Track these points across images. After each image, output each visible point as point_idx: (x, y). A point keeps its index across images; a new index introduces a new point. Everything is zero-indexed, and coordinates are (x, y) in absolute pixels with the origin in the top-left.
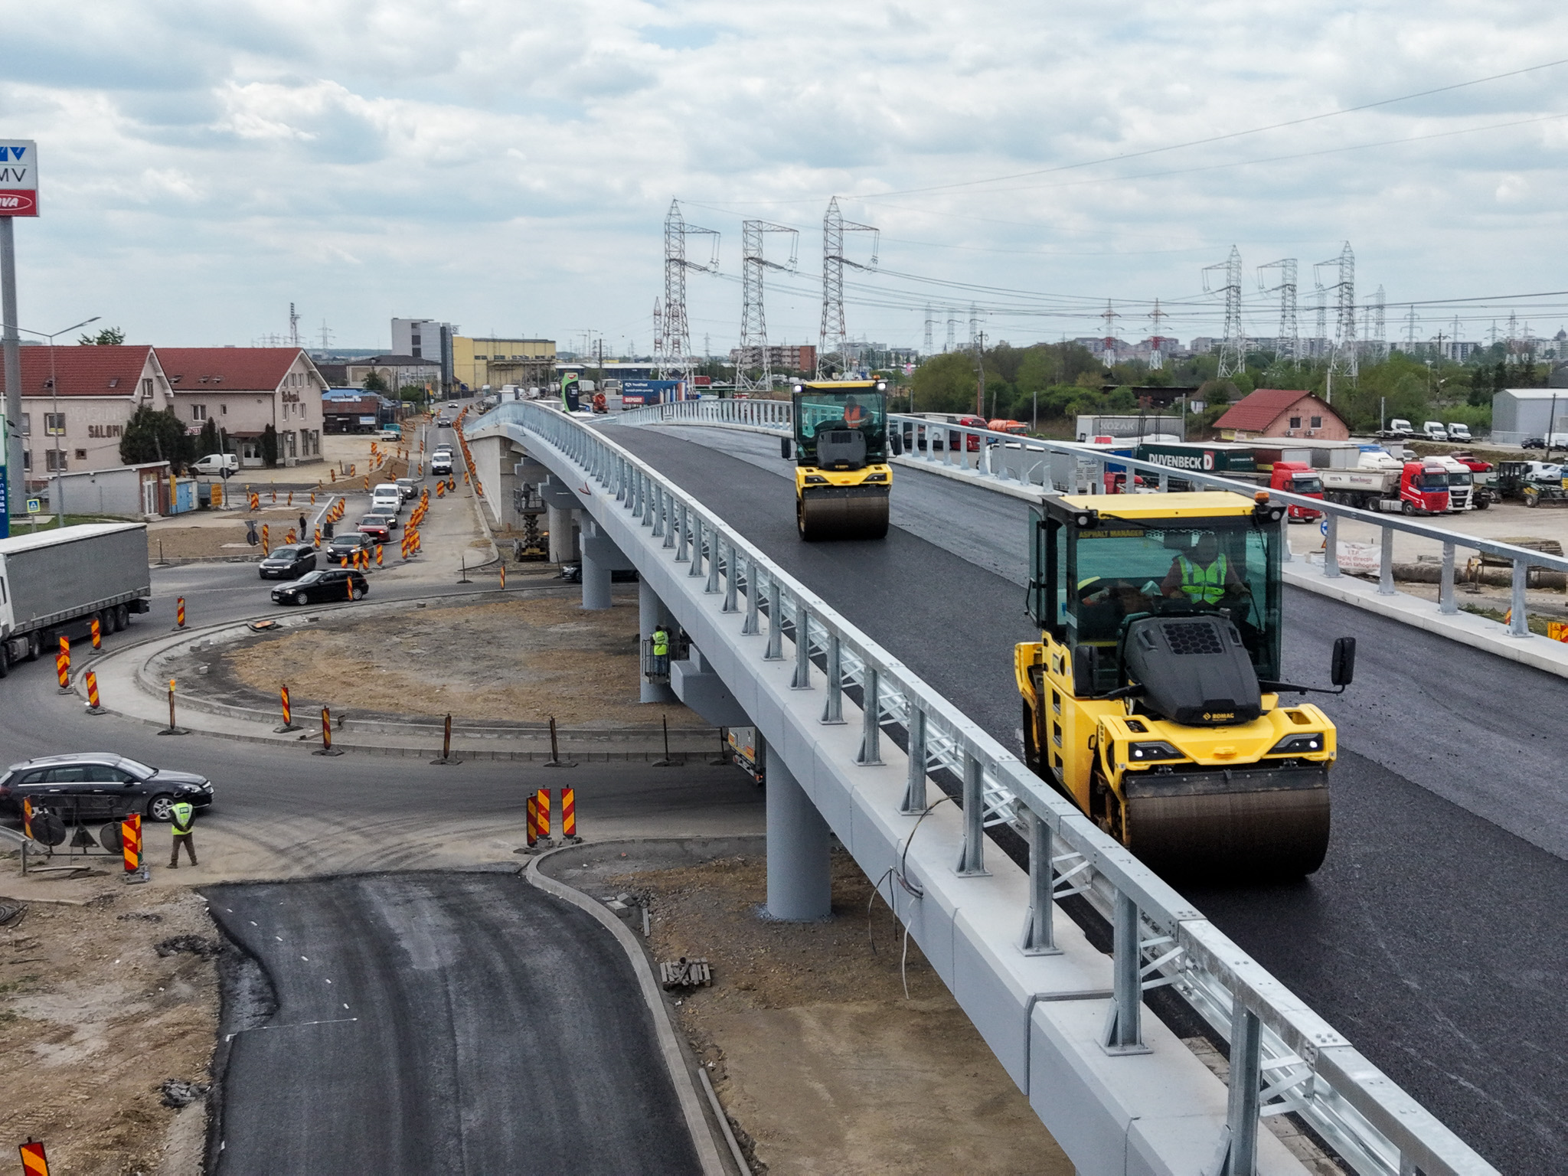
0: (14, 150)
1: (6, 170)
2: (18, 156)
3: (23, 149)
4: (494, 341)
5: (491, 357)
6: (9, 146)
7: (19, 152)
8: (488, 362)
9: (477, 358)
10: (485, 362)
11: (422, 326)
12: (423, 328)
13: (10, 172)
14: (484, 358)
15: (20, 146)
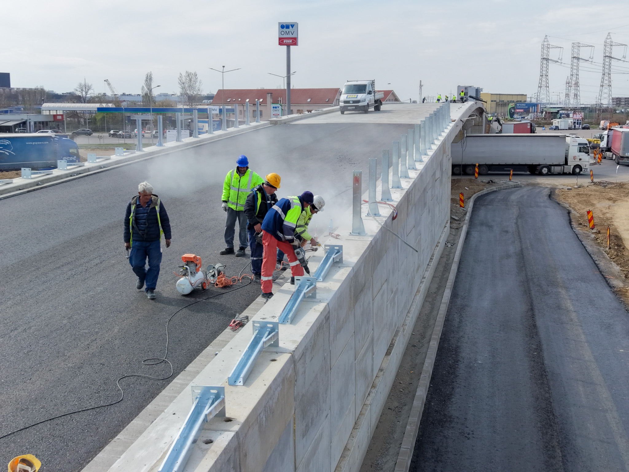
0: (291, 25)
1: (289, 32)
2: (292, 27)
3: (294, 25)
4: (500, 94)
5: (498, 101)
6: (290, 24)
7: (292, 26)
8: (497, 103)
9: (492, 101)
10: (495, 103)
11: (469, 89)
12: (469, 90)
13: (290, 32)
14: (495, 101)
15: (293, 24)
